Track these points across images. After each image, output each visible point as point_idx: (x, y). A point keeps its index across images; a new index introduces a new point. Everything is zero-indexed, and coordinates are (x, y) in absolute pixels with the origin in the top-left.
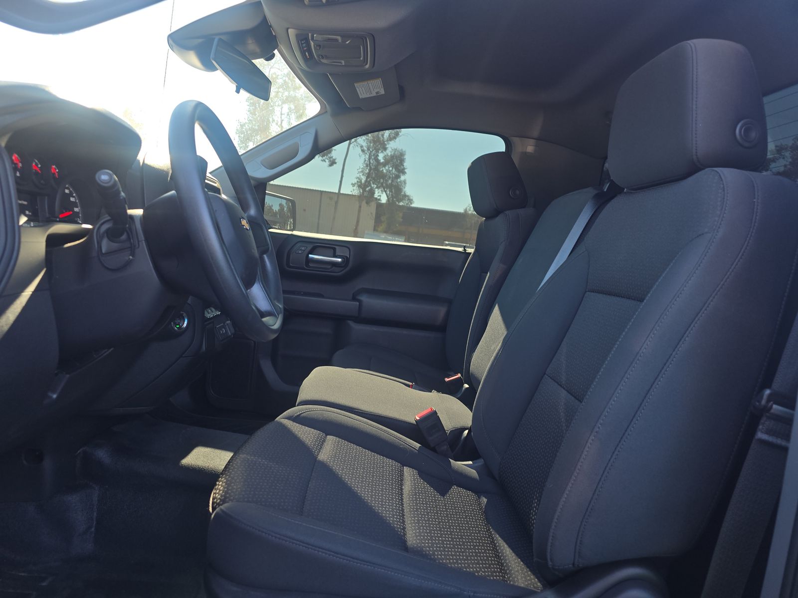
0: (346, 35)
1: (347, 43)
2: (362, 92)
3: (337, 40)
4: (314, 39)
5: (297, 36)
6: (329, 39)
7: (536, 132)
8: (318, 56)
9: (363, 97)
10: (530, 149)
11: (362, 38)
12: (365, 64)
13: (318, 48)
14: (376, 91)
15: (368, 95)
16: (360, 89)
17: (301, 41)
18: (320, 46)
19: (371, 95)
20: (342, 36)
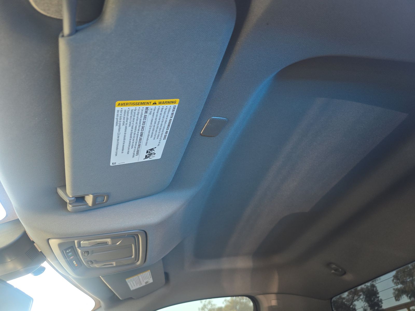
0: (115, 236)
1: (118, 244)
2: (132, 284)
3: (106, 243)
4: (82, 246)
5: (60, 245)
6: (98, 244)
7: (275, 288)
8: (87, 262)
9: (134, 289)
10: (274, 303)
11: (134, 236)
12: (136, 261)
13: (86, 254)
14: (145, 281)
15: (139, 286)
16: (131, 283)
17: (66, 250)
18: (88, 252)
19: (141, 286)
20: (113, 238)
